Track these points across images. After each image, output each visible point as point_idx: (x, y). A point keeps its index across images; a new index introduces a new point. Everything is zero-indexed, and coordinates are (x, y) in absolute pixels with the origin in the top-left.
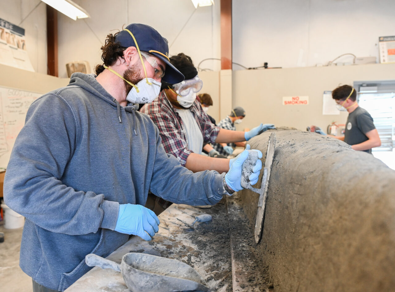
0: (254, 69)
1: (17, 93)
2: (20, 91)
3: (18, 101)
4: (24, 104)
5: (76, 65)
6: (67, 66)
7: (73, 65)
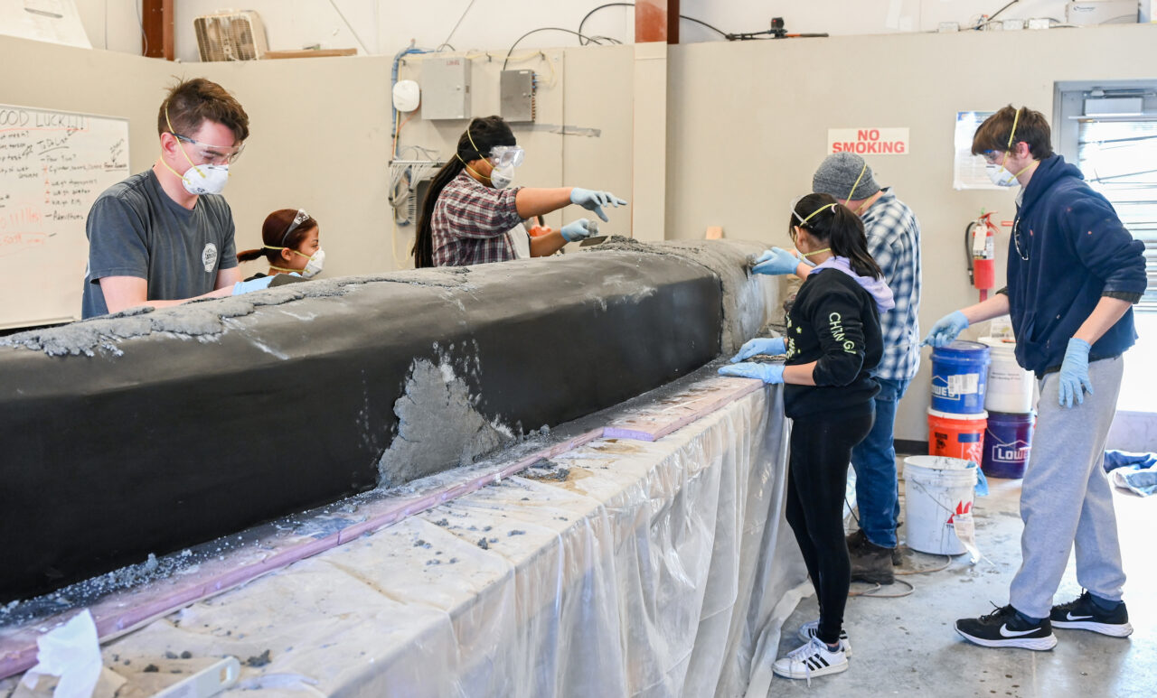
0: (743, 37)
1: (13, 118)
2: (22, 111)
3: (14, 141)
4: (37, 149)
5: (225, 23)
6: (200, 25)
7: (216, 21)
